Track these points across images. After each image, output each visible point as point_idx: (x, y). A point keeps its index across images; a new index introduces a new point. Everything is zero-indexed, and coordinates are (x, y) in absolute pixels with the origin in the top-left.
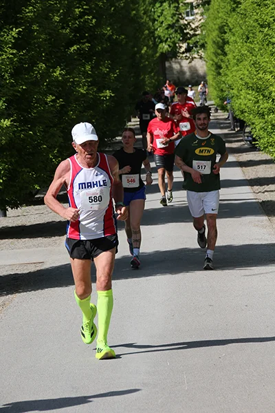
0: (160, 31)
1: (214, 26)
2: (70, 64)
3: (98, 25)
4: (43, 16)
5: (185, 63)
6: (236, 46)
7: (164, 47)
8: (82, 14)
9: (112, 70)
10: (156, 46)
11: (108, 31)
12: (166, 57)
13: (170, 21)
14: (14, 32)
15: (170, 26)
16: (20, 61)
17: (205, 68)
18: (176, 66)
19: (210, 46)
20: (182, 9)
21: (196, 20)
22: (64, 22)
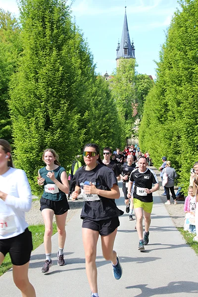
0: (127, 131)
2: (100, 139)
3: (109, 129)
4: (94, 126)
5: (132, 140)
6: (147, 136)
7: (127, 135)
8: (105, 126)
9: (112, 141)
10: (125, 135)
11: (112, 130)
12: (127, 138)
13: (130, 129)
14: (85, 130)
15: (129, 130)
16: (86, 138)
17: (138, 142)
18: (130, 141)
19: (140, 136)
20: (133, 126)
21: (136, 129)
22: (100, 128)
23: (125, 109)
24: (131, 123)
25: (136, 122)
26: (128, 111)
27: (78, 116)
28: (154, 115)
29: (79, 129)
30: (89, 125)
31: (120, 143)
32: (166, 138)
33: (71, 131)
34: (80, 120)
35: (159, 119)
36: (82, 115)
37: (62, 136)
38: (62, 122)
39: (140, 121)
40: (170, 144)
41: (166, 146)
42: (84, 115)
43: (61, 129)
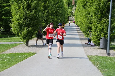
1: (76, 13)
2: (54, 16)
7: (69, 15)
9: (60, 18)
11: (60, 12)
12: (69, 17)
13: (70, 12)
16: (47, 15)
19: (75, 15)
21: (74, 12)
22: (54, 10)
23: (68, 1)
24: (71, 9)
25: (74, 8)
26: (70, 2)
27: (43, 4)
28: (81, 4)
29: (44, 10)
30: (49, 8)
31: (64, 19)
32: (86, 16)
33: (40, 11)
34: (44, 6)
35: (83, 6)
36: (45, 3)
37: (35, 13)
38: (35, 6)
39: (76, 8)
40: (88, 19)
41: (86, 20)
42: (46, 3)
43: (35, 10)
